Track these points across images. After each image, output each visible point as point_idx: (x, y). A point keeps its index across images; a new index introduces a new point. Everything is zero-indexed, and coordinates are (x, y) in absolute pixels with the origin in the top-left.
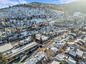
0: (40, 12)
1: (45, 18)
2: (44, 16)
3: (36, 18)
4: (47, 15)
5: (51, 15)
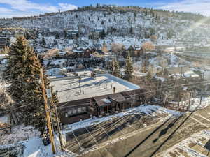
0: (135, 20)
1: (149, 37)
2: (148, 32)
3: (120, 35)
4: (159, 29)
5: (173, 32)
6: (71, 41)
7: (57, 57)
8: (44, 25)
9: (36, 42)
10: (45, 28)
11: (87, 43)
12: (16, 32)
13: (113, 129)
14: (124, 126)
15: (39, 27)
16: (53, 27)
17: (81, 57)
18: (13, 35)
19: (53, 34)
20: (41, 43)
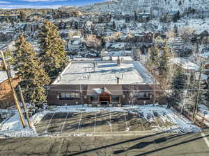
3: (199, 18)
6: (140, 25)
7: (119, 41)
8: (118, 8)
9: (107, 25)
10: (118, 12)
11: (156, 27)
12: (93, 16)
13: (90, 122)
14: (103, 122)
15: (113, 11)
16: (126, 10)
17: (141, 41)
18: (90, 19)
19: (124, 17)
20: (111, 26)
